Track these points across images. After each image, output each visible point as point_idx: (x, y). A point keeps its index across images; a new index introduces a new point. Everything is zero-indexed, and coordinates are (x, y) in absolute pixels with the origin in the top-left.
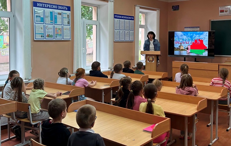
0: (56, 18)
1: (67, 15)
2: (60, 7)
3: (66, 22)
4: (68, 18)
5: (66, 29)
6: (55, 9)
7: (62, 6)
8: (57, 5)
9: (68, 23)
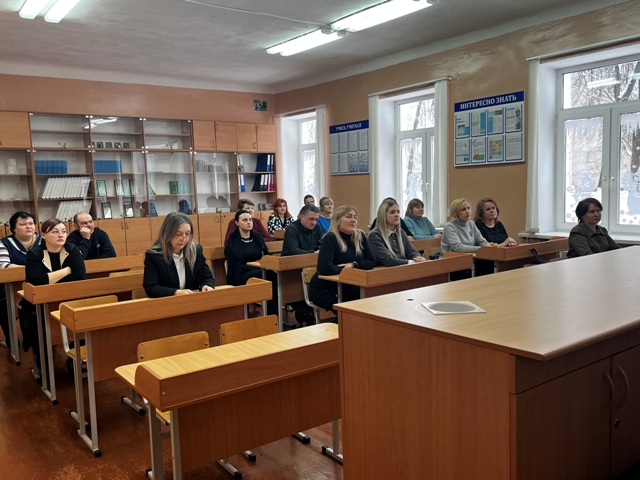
0: (491, 123)
1: (515, 111)
2: (501, 99)
3: (512, 125)
4: (517, 116)
5: (512, 140)
6: (491, 105)
7: (505, 96)
8: (495, 97)
9: (518, 126)
